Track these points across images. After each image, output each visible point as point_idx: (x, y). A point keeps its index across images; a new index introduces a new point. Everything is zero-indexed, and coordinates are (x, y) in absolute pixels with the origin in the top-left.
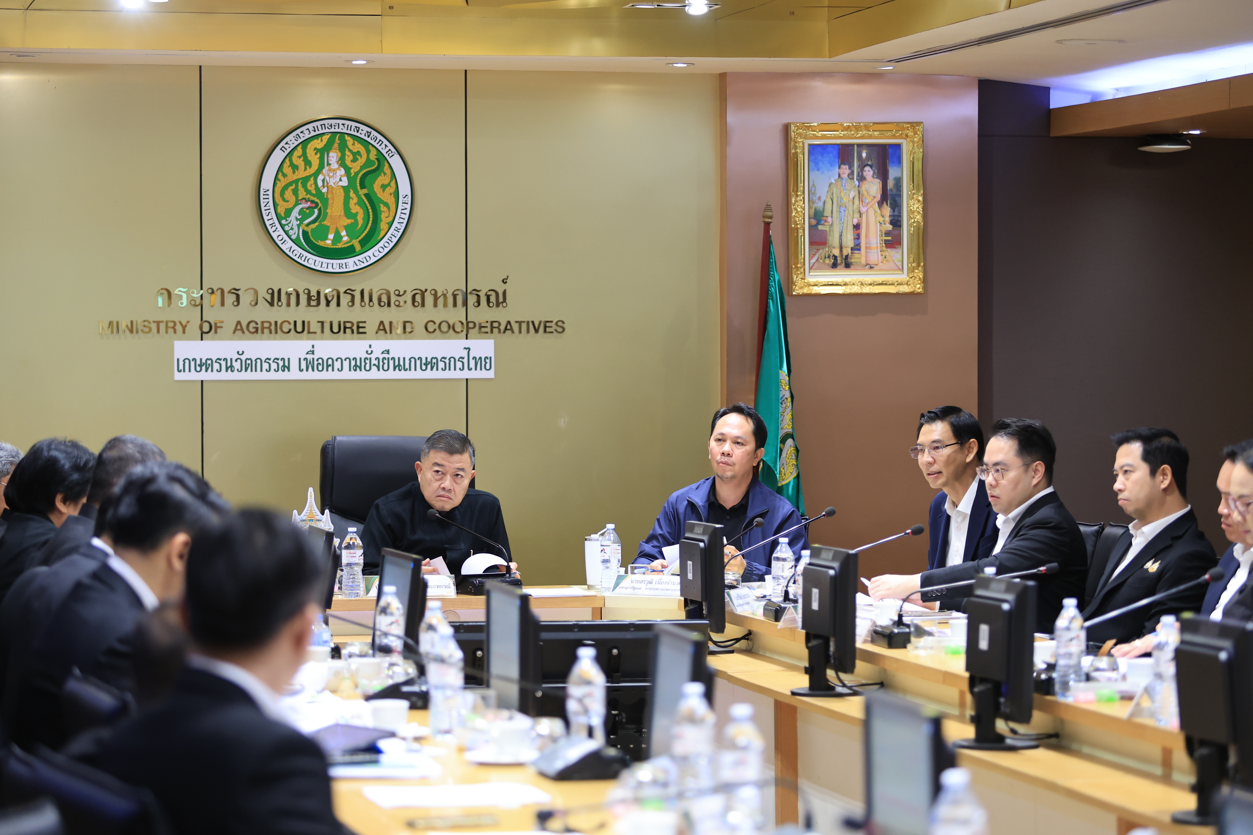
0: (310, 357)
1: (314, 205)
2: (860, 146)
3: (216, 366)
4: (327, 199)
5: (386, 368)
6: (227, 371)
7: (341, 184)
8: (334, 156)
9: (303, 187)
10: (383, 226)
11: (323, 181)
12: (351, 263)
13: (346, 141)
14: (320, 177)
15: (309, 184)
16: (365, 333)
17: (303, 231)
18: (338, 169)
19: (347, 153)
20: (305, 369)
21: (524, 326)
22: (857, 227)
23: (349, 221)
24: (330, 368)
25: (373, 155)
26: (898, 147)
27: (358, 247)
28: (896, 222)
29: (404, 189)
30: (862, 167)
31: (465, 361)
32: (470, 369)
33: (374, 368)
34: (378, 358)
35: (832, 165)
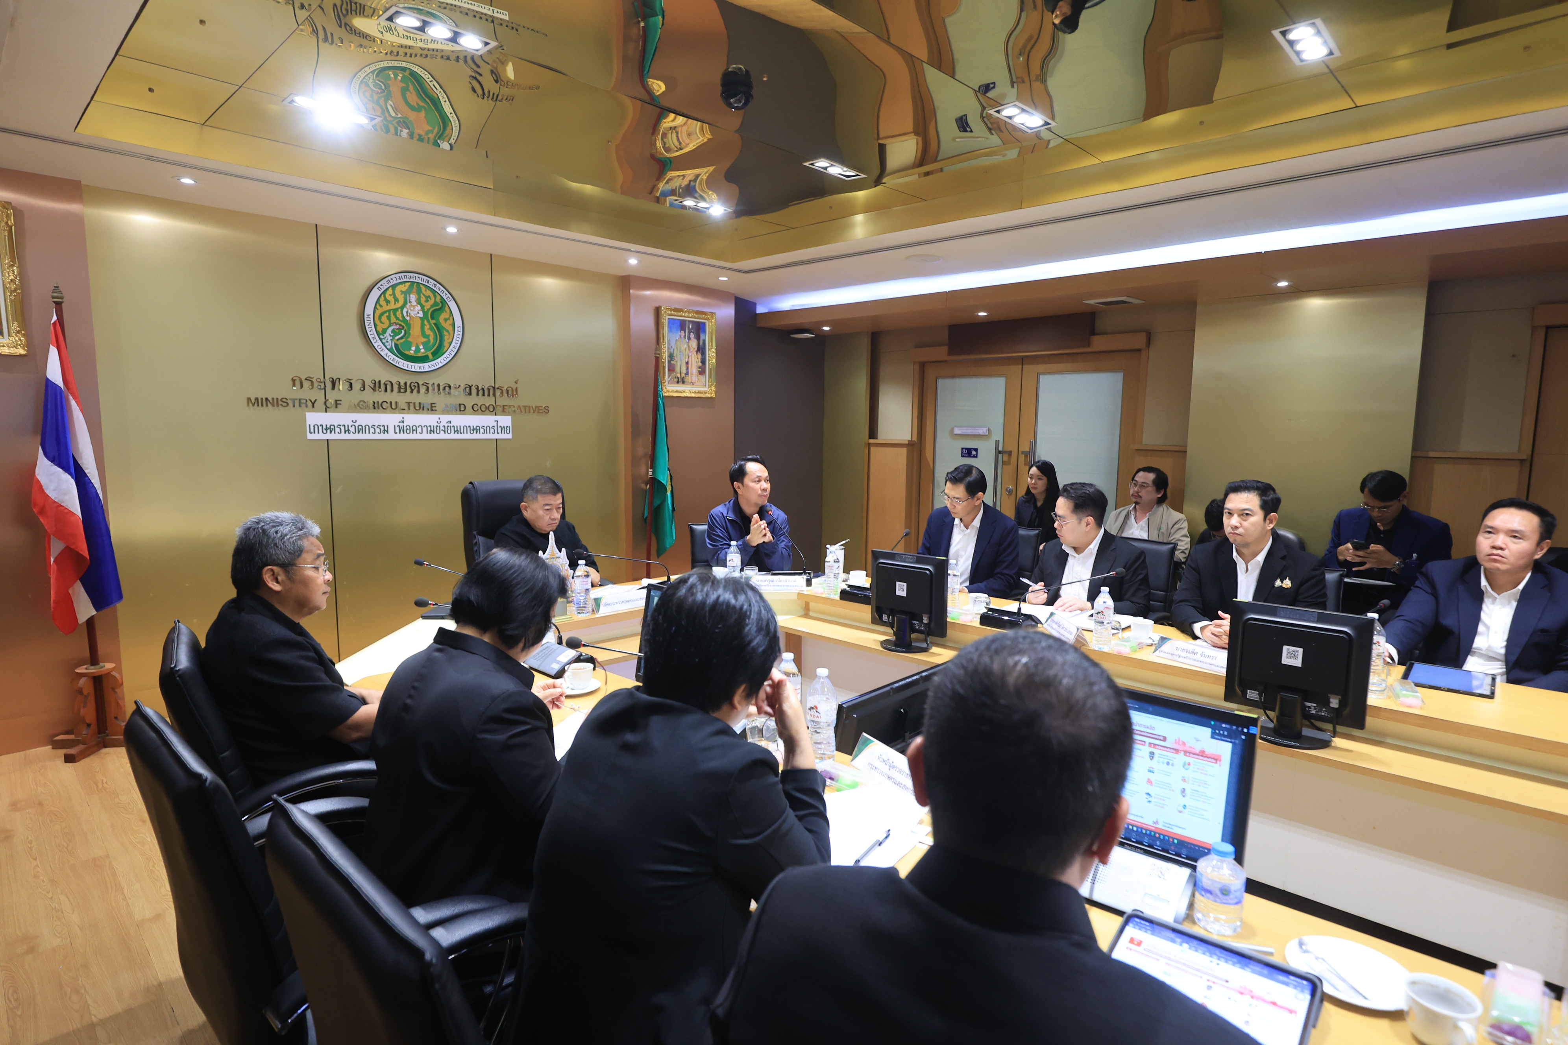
0: (401, 425)
1: (401, 327)
2: (689, 321)
3: (337, 430)
4: (410, 324)
5: (449, 432)
6: (345, 433)
7: (418, 315)
8: (413, 298)
9: (394, 315)
10: (446, 344)
11: (407, 312)
12: (426, 367)
13: (421, 288)
14: (405, 310)
15: (397, 313)
16: (436, 410)
17: (395, 343)
18: (416, 305)
19: (422, 296)
20: (398, 432)
21: (527, 409)
22: (687, 363)
23: (425, 340)
24: (415, 432)
25: (438, 299)
26: (704, 324)
27: (431, 356)
28: (703, 362)
29: (458, 322)
30: (689, 332)
31: (496, 428)
32: (498, 433)
33: (442, 432)
34: (445, 426)
35: (677, 330)
